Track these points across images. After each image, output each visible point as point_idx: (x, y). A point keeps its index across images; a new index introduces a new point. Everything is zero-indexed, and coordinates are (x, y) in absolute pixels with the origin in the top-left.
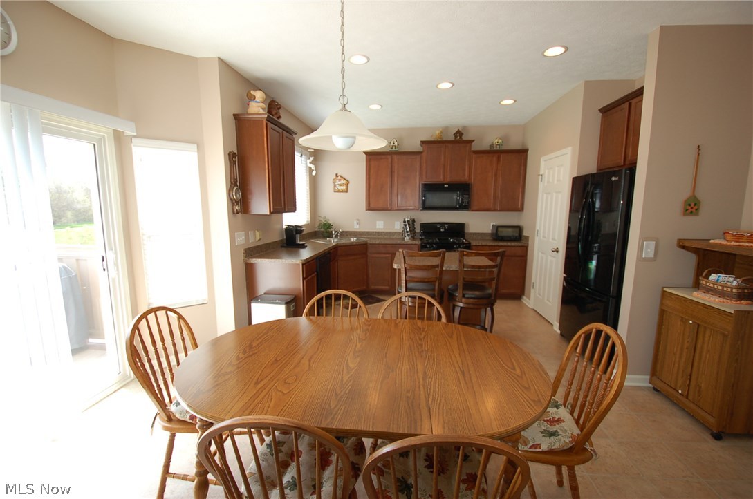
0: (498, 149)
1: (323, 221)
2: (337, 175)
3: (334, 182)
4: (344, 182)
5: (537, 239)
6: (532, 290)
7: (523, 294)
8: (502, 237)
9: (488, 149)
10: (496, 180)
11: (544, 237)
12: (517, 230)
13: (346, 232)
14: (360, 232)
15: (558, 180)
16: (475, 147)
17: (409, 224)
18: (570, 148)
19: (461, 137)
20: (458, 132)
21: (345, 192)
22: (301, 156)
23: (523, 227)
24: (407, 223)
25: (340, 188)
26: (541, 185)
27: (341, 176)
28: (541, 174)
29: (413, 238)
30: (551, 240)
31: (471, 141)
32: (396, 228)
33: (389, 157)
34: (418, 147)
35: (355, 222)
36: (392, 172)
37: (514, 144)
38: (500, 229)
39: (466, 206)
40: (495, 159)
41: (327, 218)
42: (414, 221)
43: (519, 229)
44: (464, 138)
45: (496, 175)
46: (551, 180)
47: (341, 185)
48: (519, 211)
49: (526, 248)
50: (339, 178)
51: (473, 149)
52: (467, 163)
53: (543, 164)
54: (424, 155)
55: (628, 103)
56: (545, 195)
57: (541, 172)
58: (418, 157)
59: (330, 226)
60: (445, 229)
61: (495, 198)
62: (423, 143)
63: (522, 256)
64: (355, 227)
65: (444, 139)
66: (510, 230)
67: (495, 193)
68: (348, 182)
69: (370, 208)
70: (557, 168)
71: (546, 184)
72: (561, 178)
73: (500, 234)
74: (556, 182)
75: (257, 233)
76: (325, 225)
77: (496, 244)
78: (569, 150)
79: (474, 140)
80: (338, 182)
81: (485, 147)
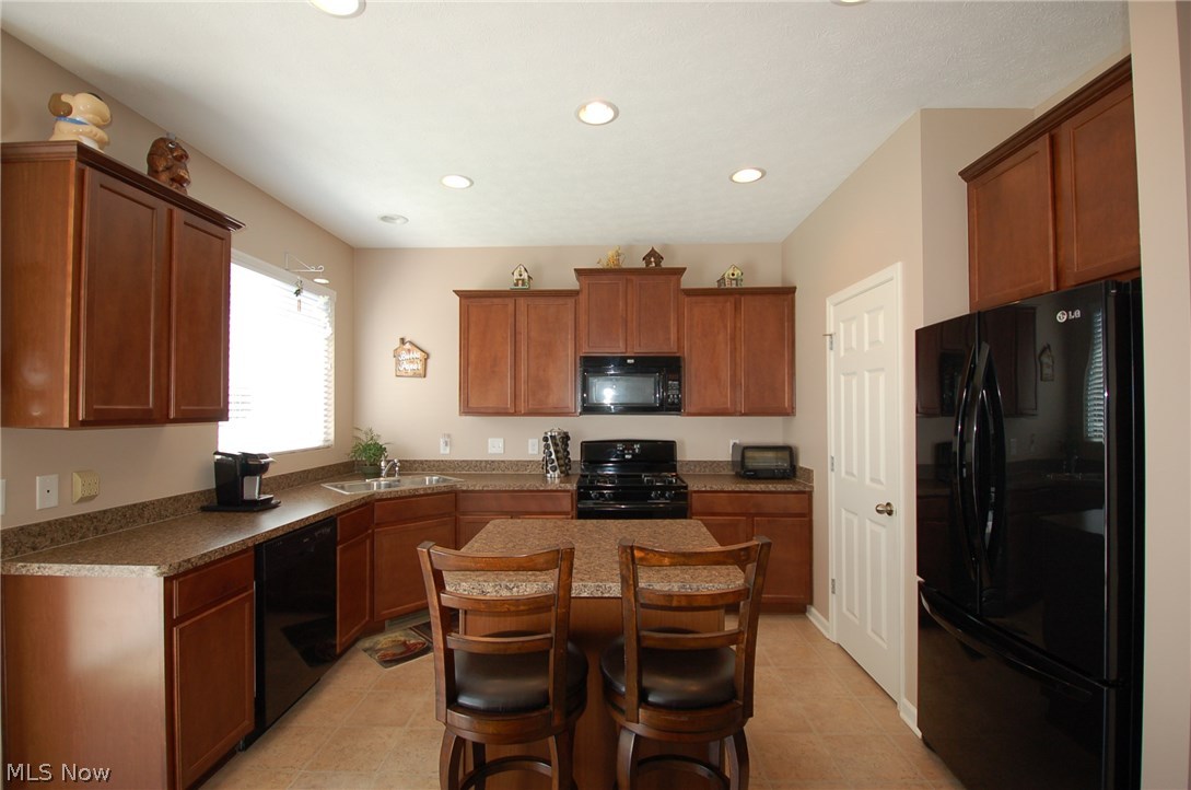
0: (734, 286)
1: (364, 439)
2: (403, 341)
3: (396, 355)
4: (418, 354)
5: (832, 477)
6: (832, 599)
7: (811, 603)
8: (755, 471)
9: (715, 286)
10: (734, 351)
11: (849, 473)
12: (786, 454)
13: (422, 462)
14: (450, 462)
15: (872, 343)
16: (687, 282)
17: (555, 445)
18: (899, 265)
19: (658, 264)
20: (653, 253)
21: (420, 376)
22: (298, 293)
23: (796, 448)
24: (550, 442)
25: (409, 367)
26: (831, 357)
27: (411, 343)
28: (828, 333)
29: (566, 475)
30: (868, 481)
31: (680, 271)
32: (530, 452)
33: (510, 302)
34: (572, 283)
35: (442, 441)
36: (515, 333)
37: (767, 277)
38: (749, 454)
39: (673, 403)
40: (729, 307)
41: (375, 433)
42: (566, 438)
43: (789, 452)
44: (664, 264)
45: (733, 339)
46: (854, 345)
47: (411, 361)
48: (788, 415)
49: (807, 496)
50: (408, 346)
51: (683, 287)
52: (673, 316)
53: (831, 311)
54: (583, 298)
55: (1047, 135)
56: (842, 378)
57: (830, 329)
58: (570, 302)
59: (381, 450)
60: (634, 455)
61: (734, 384)
62: (579, 272)
63: (802, 515)
64: (442, 452)
65: (625, 265)
66: (770, 455)
67: (734, 375)
68: (427, 356)
69: (467, 409)
70: (866, 316)
71: (842, 354)
72: (881, 337)
73: (751, 464)
74: (867, 347)
75: (77, 479)
76: (367, 448)
77: (743, 487)
78: (896, 271)
79: (685, 269)
80: (404, 356)
81: (710, 282)
